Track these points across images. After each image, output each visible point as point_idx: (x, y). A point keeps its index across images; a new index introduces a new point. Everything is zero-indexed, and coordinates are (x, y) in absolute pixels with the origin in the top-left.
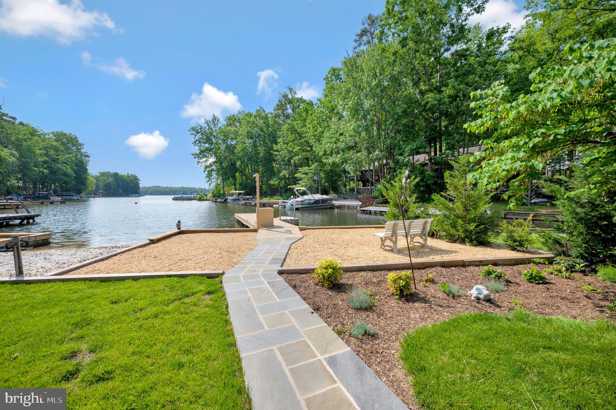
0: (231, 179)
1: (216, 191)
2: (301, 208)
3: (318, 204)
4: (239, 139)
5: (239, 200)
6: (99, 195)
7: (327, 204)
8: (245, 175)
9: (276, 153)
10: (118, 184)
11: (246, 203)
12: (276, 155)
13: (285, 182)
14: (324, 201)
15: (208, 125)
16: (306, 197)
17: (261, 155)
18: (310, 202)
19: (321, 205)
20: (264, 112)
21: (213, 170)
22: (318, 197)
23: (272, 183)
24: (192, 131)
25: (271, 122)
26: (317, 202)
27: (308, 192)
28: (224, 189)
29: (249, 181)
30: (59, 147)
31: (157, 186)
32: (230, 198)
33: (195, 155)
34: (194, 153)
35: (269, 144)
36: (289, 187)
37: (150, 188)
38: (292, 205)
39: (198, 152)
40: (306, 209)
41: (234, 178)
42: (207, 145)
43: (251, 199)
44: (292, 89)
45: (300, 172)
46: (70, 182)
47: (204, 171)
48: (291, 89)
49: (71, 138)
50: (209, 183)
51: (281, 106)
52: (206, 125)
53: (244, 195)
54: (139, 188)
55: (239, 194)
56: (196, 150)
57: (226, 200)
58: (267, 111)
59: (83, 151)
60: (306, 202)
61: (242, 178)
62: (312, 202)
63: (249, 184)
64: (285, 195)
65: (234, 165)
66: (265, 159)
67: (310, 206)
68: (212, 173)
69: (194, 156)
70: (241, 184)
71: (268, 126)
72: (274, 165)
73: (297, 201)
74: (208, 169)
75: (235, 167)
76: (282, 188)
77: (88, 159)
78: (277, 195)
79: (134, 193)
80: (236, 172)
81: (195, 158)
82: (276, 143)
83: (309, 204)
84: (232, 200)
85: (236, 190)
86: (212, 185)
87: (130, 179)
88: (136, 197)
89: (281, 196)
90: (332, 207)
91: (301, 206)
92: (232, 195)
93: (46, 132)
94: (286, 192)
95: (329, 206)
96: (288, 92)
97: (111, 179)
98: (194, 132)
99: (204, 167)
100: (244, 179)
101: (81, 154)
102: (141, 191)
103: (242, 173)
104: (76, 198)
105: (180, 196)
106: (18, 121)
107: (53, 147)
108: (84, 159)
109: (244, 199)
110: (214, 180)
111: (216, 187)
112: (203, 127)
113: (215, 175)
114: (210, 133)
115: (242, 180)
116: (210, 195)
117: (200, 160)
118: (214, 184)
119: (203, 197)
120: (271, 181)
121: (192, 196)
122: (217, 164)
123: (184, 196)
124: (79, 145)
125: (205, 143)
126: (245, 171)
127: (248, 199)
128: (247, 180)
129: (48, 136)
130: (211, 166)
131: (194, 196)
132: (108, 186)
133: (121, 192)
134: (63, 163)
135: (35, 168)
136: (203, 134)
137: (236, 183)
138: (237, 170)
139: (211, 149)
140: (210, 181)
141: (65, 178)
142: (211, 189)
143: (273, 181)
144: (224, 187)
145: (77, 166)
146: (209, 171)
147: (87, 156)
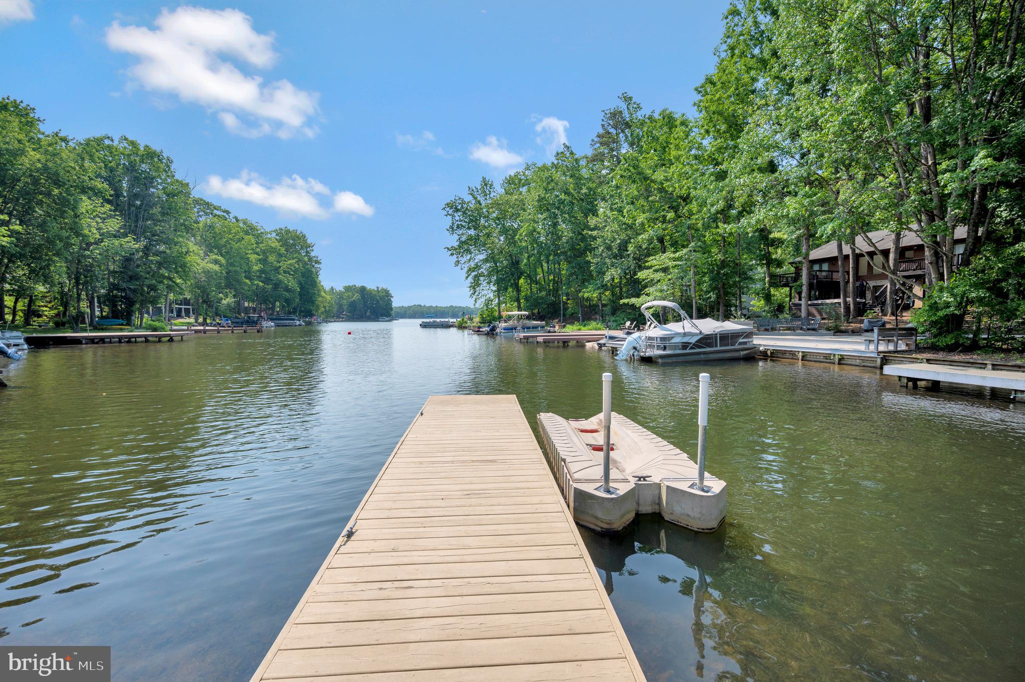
0: (510, 290)
1: (486, 312)
2: (661, 357)
3: (710, 345)
4: (525, 215)
5: (515, 329)
6: (343, 318)
7: (737, 347)
8: (537, 283)
9: (595, 233)
10: (365, 302)
11: (527, 338)
12: (595, 238)
13: (613, 294)
14: (726, 338)
15: (475, 198)
16: (674, 327)
17: (564, 239)
18: (686, 340)
19: (719, 348)
20: (572, 153)
21: (482, 275)
22: (709, 326)
23: (586, 295)
24: (448, 209)
25: (585, 173)
26: (706, 340)
27: (683, 313)
28: (499, 307)
29: (544, 293)
30: (280, 250)
32: (501, 326)
33: (453, 251)
34: (450, 247)
35: (580, 216)
36: (622, 302)
37: (410, 307)
38: (635, 348)
39: (455, 244)
40: (674, 360)
41: (517, 288)
42: (472, 232)
43: (543, 327)
44: (631, 98)
45: (650, 267)
46: (294, 300)
47: (467, 278)
48: (628, 99)
49: (298, 237)
50: (475, 297)
51: (607, 140)
52: (470, 198)
54: (391, 309)
55: (522, 317)
56: (453, 241)
57: (493, 329)
58: (579, 154)
59: (313, 254)
60: (677, 340)
61: (531, 289)
62: (693, 340)
63: (542, 298)
64: (613, 319)
65: (515, 263)
66: (573, 248)
67: (688, 351)
68: (479, 279)
69: (450, 252)
70: (527, 299)
71: (578, 181)
72: (589, 258)
73: (650, 338)
74: (473, 274)
75: (517, 268)
76: (604, 305)
77: (318, 266)
78: (595, 320)
80: (519, 278)
81: (452, 254)
82: (595, 213)
83: (685, 346)
84: (504, 329)
85: (519, 309)
86: (479, 302)
87: (381, 294)
88: (387, 321)
89: (603, 321)
90: (752, 357)
91: (661, 352)
92: (510, 318)
93: (268, 230)
94: (613, 313)
95: (742, 353)
96: (623, 106)
97: (357, 296)
98: (451, 212)
99: (466, 269)
100: (535, 290)
101: (310, 259)
102: (393, 313)
103: (532, 279)
104: (298, 323)
105: (432, 320)
106: (232, 216)
107: (273, 250)
108: (313, 266)
109: (528, 328)
110: (483, 293)
111: (487, 305)
112: (466, 200)
113: (485, 284)
114: (476, 209)
115: (531, 292)
116: (477, 319)
117: (461, 259)
118: (483, 299)
119: (466, 322)
120: (584, 292)
121: (451, 320)
122: (488, 265)
123: (438, 320)
124: (307, 247)
125: (469, 228)
126: (536, 274)
127: (535, 328)
128: (541, 291)
129: (269, 236)
130: (477, 267)
131: (455, 320)
132: (353, 305)
133: (368, 314)
134: (285, 272)
135: (247, 281)
136: (464, 213)
137: (521, 297)
138: (522, 274)
139: (477, 238)
140: (477, 293)
141: (287, 295)
142: (478, 309)
143: (588, 292)
144: (499, 304)
145: (303, 276)
146: (476, 276)
147: (318, 262)
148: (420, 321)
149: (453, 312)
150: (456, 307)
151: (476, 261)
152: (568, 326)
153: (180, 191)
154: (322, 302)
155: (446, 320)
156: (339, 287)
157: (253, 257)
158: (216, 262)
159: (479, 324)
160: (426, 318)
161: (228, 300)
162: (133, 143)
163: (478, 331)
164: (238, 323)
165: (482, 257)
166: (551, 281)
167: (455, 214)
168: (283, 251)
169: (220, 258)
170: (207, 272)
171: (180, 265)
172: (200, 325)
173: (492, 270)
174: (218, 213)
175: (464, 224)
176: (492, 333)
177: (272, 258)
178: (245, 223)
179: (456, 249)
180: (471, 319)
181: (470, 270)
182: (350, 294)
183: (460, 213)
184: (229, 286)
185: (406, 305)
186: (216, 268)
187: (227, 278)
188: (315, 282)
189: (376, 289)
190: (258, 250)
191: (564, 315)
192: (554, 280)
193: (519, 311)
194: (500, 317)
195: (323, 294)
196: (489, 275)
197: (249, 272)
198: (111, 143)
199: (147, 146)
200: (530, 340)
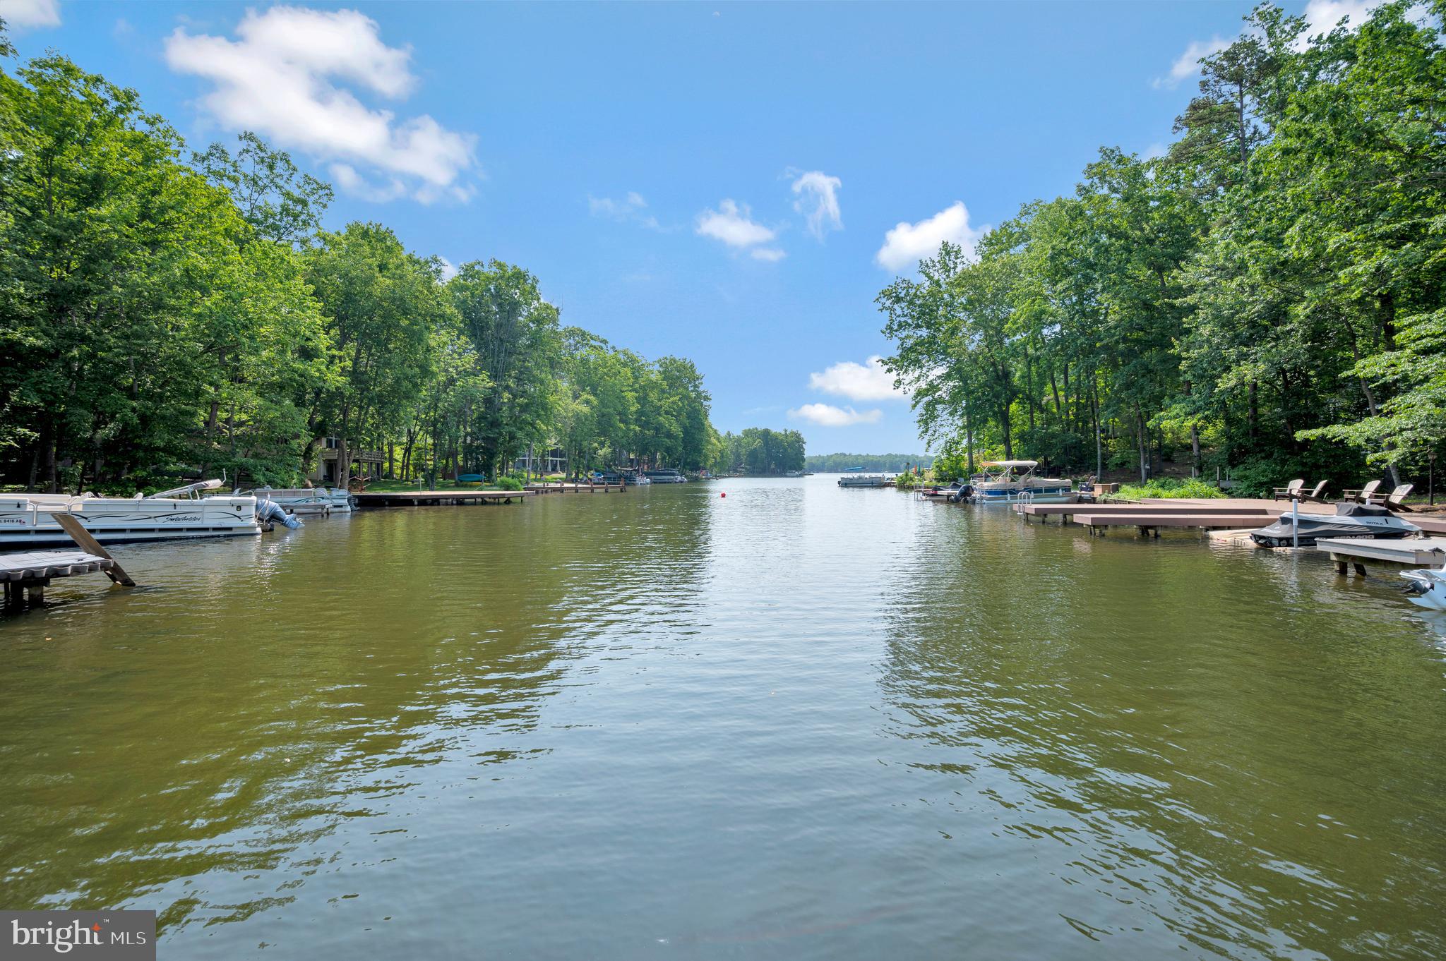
0: (992, 423)
1: (947, 463)
4: (1021, 288)
5: (1013, 492)
6: (741, 472)
8: (1042, 410)
9: (1191, 299)
10: (769, 451)
11: (1042, 514)
12: (1192, 309)
15: (930, 278)
21: (940, 401)
24: (884, 300)
28: (971, 455)
29: (1056, 428)
30: (662, 384)
31: (842, 454)
32: (981, 486)
33: (891, 364)
34: (886, 359)
37: (829, 457)
39: (896, 354)
41: (1005, 419)
42: (924, 332)
43: (1067, 489)
46: (676, 449)
47: (914, 406)
49: (685, 368)
50: (927, 438)
52: (921, 278)
53: (1037, 474)
54: (803, 460)
55: (1021, 471)
56: (893, 348)
57: (967, 492)
59: (701, 389)
61: (1031, 420)
63: (1053, 436)
65: (1003, 376)
68: (935, 409)
69: (886, 367)
70: (1026, 438)
74: (926, 399)
75: (1008, 385)
79: (791, 468)
80: (1009, 402)
81: (889, 370)
84: (989, 492)
85: (1009, 456)
86: (934, 446)
87: (790, 439)
88: (797, 476)
92: (996, 472)
93: (650, 361)
97: (758, 443)
98: (888, 303)
99: (912, 392)
100: (1038, 424)
101: (699, 395)
102: (806, 465)
103: (1033, 403)
104: (679, 478)
105: (856, 475)
106: (610, 345)
107: (653, 385)
108: (702, 404)
109: (1037, 491)
110: (942, 430)
111: (949, 451)
112: (915, 282)
113: (945, 415)
114: (931, 294)
115: (1033, 426)
116: (931, 474)
117: (904, 376)
118: (942, 442)
119: (912, 479)
120: (1162, 419)
121: (888, 475)
122: (951, 384)
123: (867, 475)
124: (694, 379)
125: (918, 326)
126: (1042, 394)
127: (1051, 490)
128: (1049, 424)
129: (651, 368)
130: (932, 388)
131: (893, 475)
132: (753, 455)
133: (773, 466)
134: (667, 413)
135: (622, 425)
136: (911, 303)
137: (1012, 434)
138: (1014, 394)
139: (932, 341)
140: (930, 432)
141: (668, 442)
142: (931, 459)
143: (1170, 418)
144: (970, 448)
145: (688, 417)
146: (928, 404)
147: (706, 398)
148: (838, 476)
149: (892, 463)
150: (896, 456)
151: (931, 378)
152: (1125, 487)
153: (547, 316)
154: (712, 451)
155: (880, 475)
156: (737, 432)
157: (630, 395)
158: (587, 402)
159: (934, 483)
160: (847, 472)
161: (604, 450)
162: (500, 266)
163: (933, 495)
164: (614, 480)
165: (941, 371)
166: (1071, 405)
167: (896, 306)
168: (665, 385)
169: (592, 398)
170: (577, 416)
171: (540, 407)
172: (572, 481)
173: (959, 392)
174: (593, 343)
175: (910, 321)
176: (964, 499)
177: (653, 396)
178: (625, 354)
179: (895, 362)
180: (920, 474)
181: (920, 393)
182: (750, 439)
183: (903, 305)
184: (603, 433)
185: (824, 454)
186: (585, 409)
187: (599, 423)
188: (703, 425)
189: (783, 433)
190: (637, 386)
191: (1104, 466)
192: (1077, 403)
193: (1008, 459)
194: (972, 470)
195: (714, 440)
196: (954, 399)
197: (625, 414)
198: (481, 268)
199: (515, 267)
200: (1051, 517)
